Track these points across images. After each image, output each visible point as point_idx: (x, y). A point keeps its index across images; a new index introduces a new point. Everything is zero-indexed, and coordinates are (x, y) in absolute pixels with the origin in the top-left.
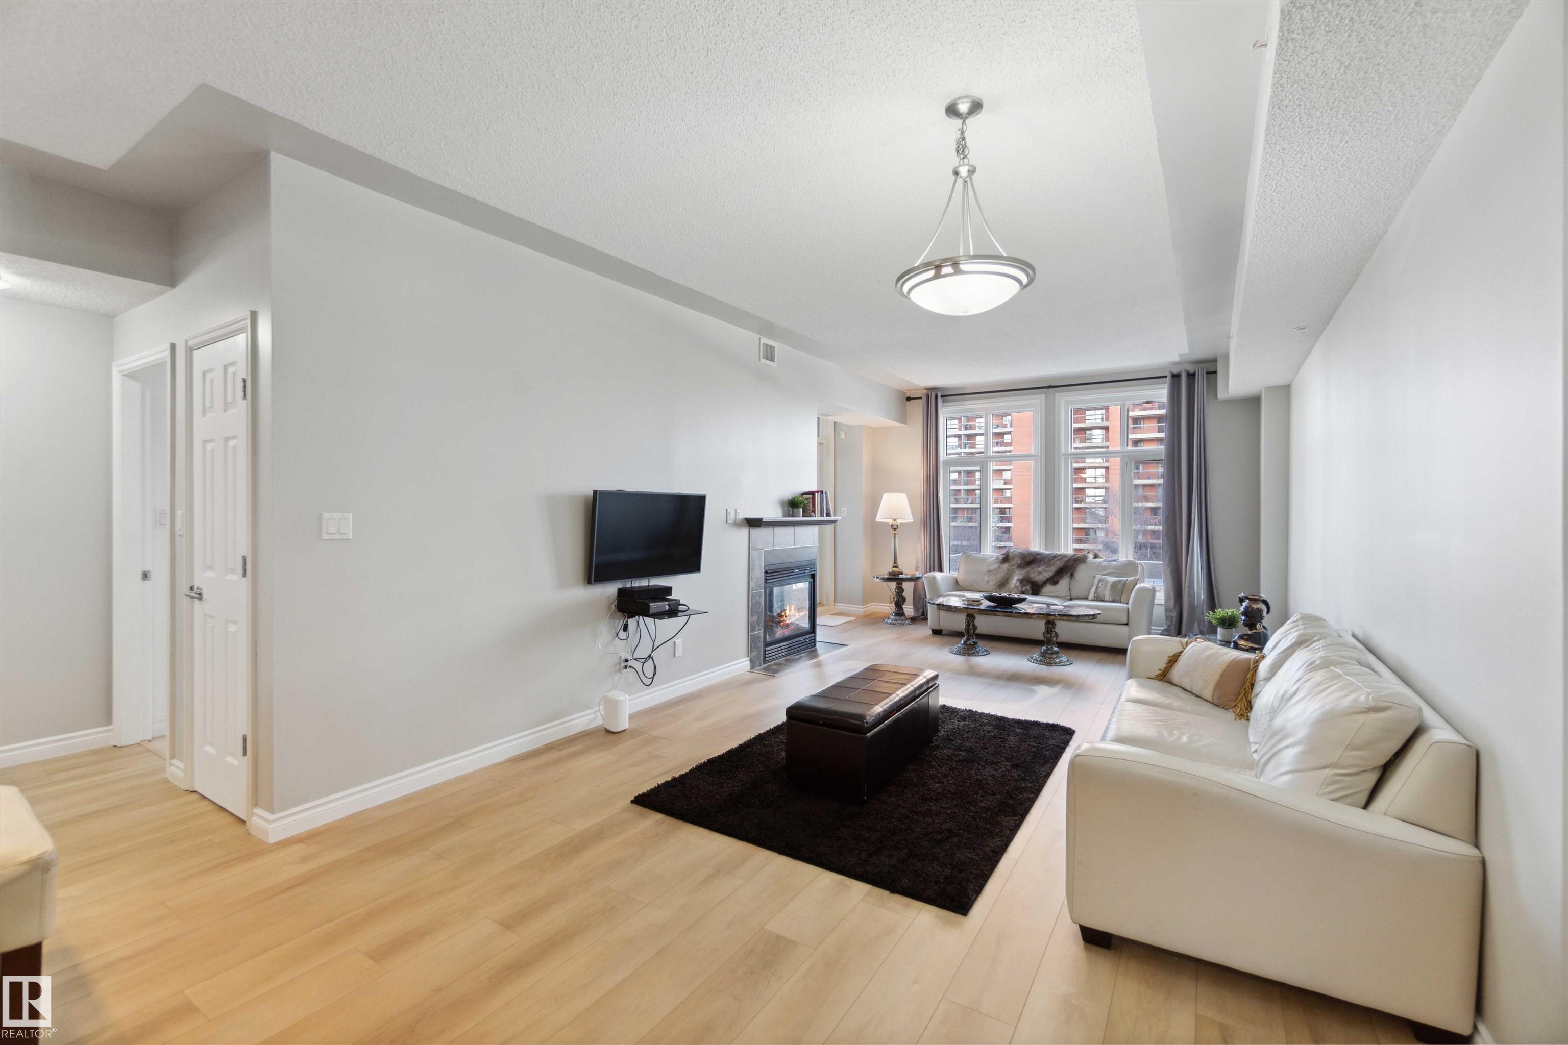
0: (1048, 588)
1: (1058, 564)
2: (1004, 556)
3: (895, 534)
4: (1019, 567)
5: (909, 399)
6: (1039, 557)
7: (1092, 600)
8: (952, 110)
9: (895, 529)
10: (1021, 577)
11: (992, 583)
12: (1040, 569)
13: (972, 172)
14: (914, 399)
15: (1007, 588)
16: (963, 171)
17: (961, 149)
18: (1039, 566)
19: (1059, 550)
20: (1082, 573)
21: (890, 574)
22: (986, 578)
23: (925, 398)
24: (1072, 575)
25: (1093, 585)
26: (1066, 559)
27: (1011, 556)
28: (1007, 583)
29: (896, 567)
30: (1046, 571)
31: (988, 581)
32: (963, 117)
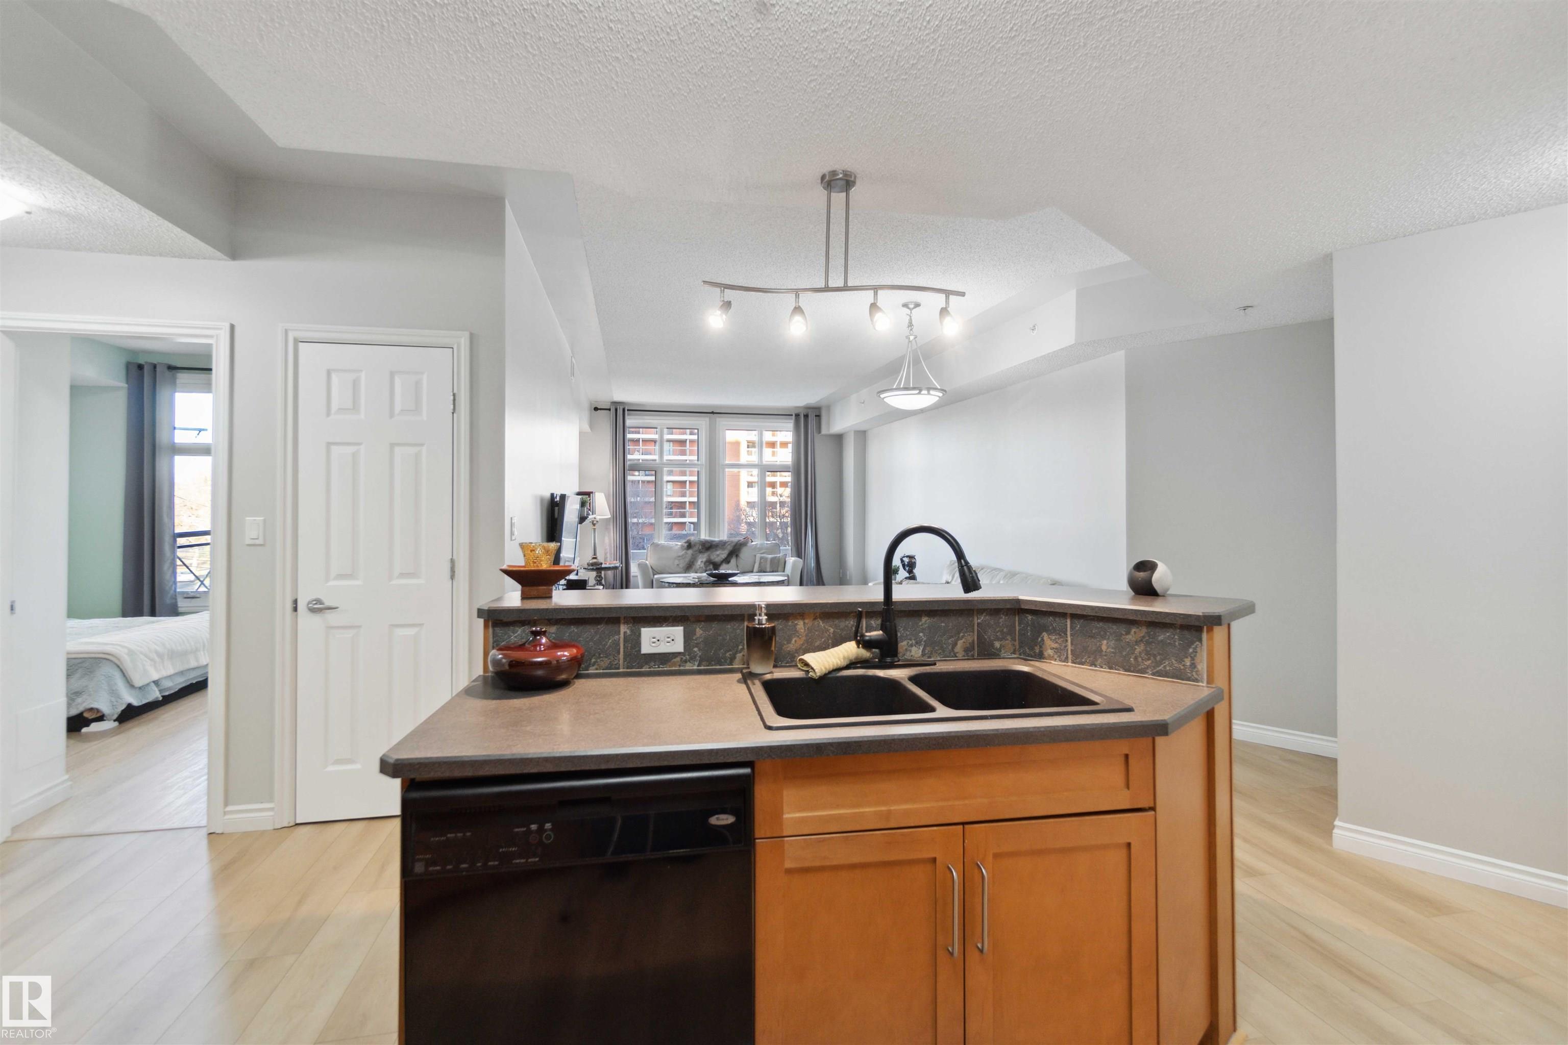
0: (724, 566)
1: (729, 548)
2: (687, 544)
3: (594, 529)
4: (701, 552)
5: (596, 409)
6: (714, 543)
7: (757, 572)
8: (905, 305)
9: (594, 525)
10: (704, 560)
11: (681, 566)
12: (718, 553)
13: (916, 337)
14: (601, 409)
15: (693, 569)
16: (912, 338)
17: (910, 325)
18: (716, 550)
19: (719, 537)
20: (745, 553)
21: (588, 564)
22: (677, 562)
23: (613, 410)
24: (737, 556)
25: (755, 563)
26: (733, 544)
27: (692, 543)
28: (694, 565)
29: (596, 558)
30: (723, 554)
31: (678, 565)
32: (911, 310)
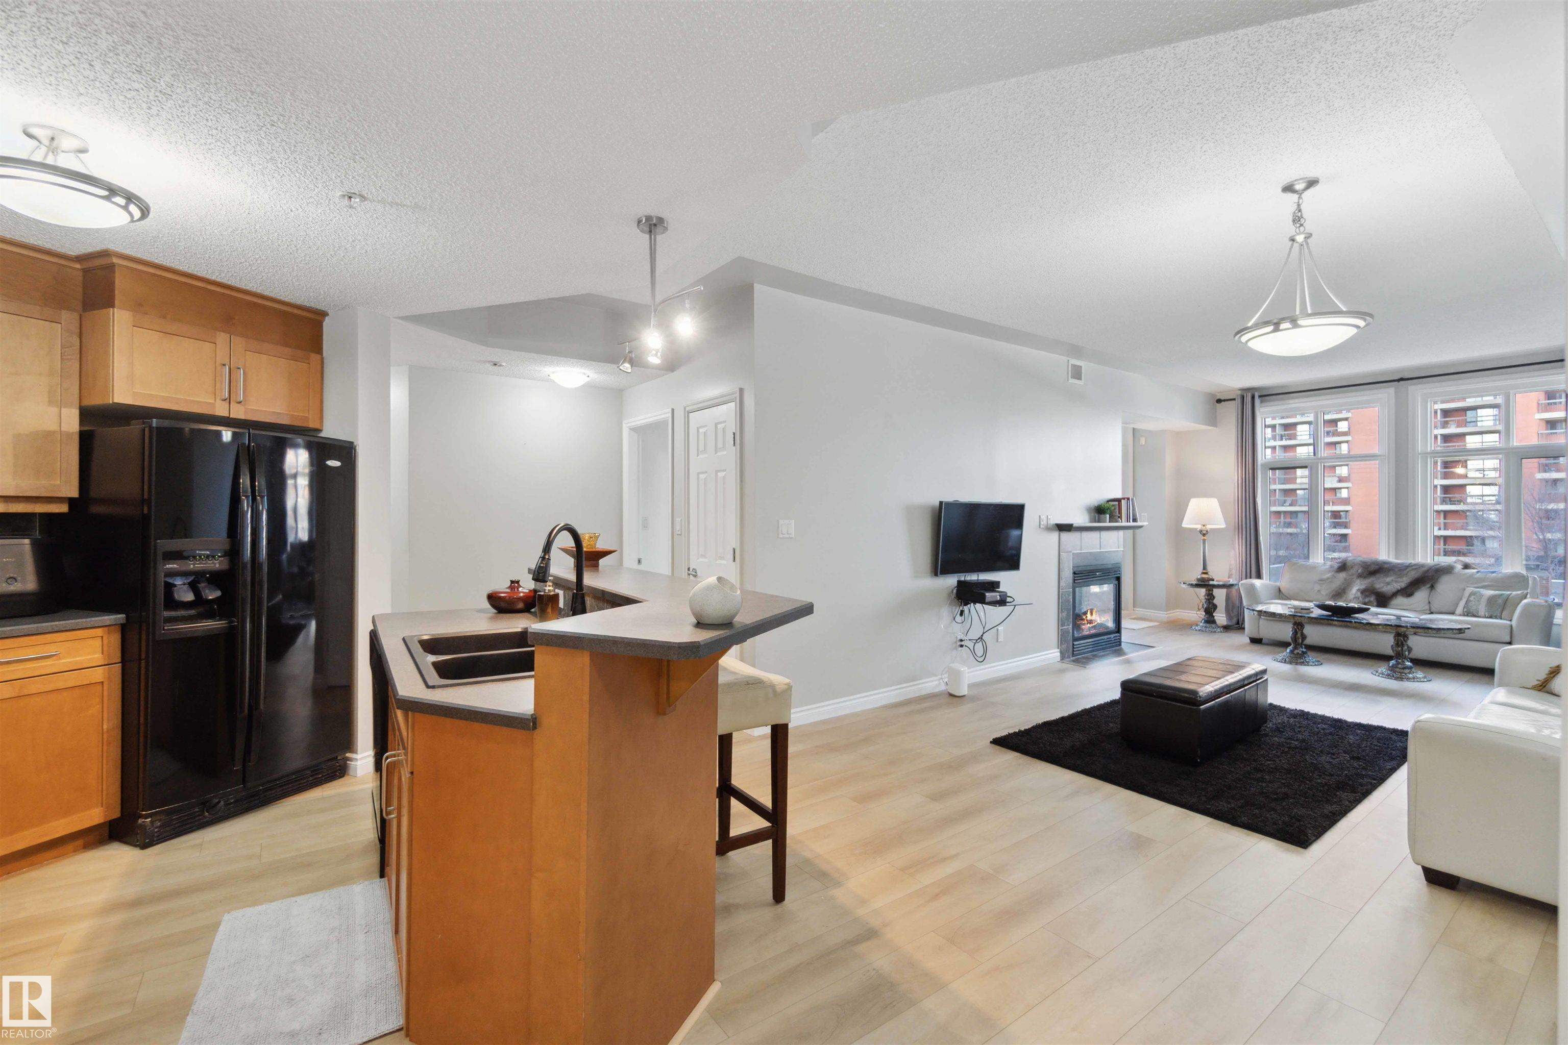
0: (1400, 600)
1: (1413, 575)
2: (1340, 565)
3: (1204, 541)
4: (1360, 576)
5: (1219, 401)
6: (1386, 566)
7: (1460, 615)
8: (1289, 189)
9: (1204, 535)
10: (1363, 587)
11: (1324, 593)
12: (1388, 579)
13: (1309, 236)
14: (1225, 400)
15: (1344, 598)
16: (1300, 238)
17: (1298, 219)
18: (1387, 576)
19: (1414, 559)
20: (1445, 585)
21: (1198, 580)
22: (1317, 587)
23: (1239, 401)
24: (1432, 587)
25: (1461, 599)
26: (1425, 569)
27: (1348, 564)
28: (1345, 593)
29: (1206, 573)
30: (1396, 582)
31: (1319, 591)
32: (1300, 193)
